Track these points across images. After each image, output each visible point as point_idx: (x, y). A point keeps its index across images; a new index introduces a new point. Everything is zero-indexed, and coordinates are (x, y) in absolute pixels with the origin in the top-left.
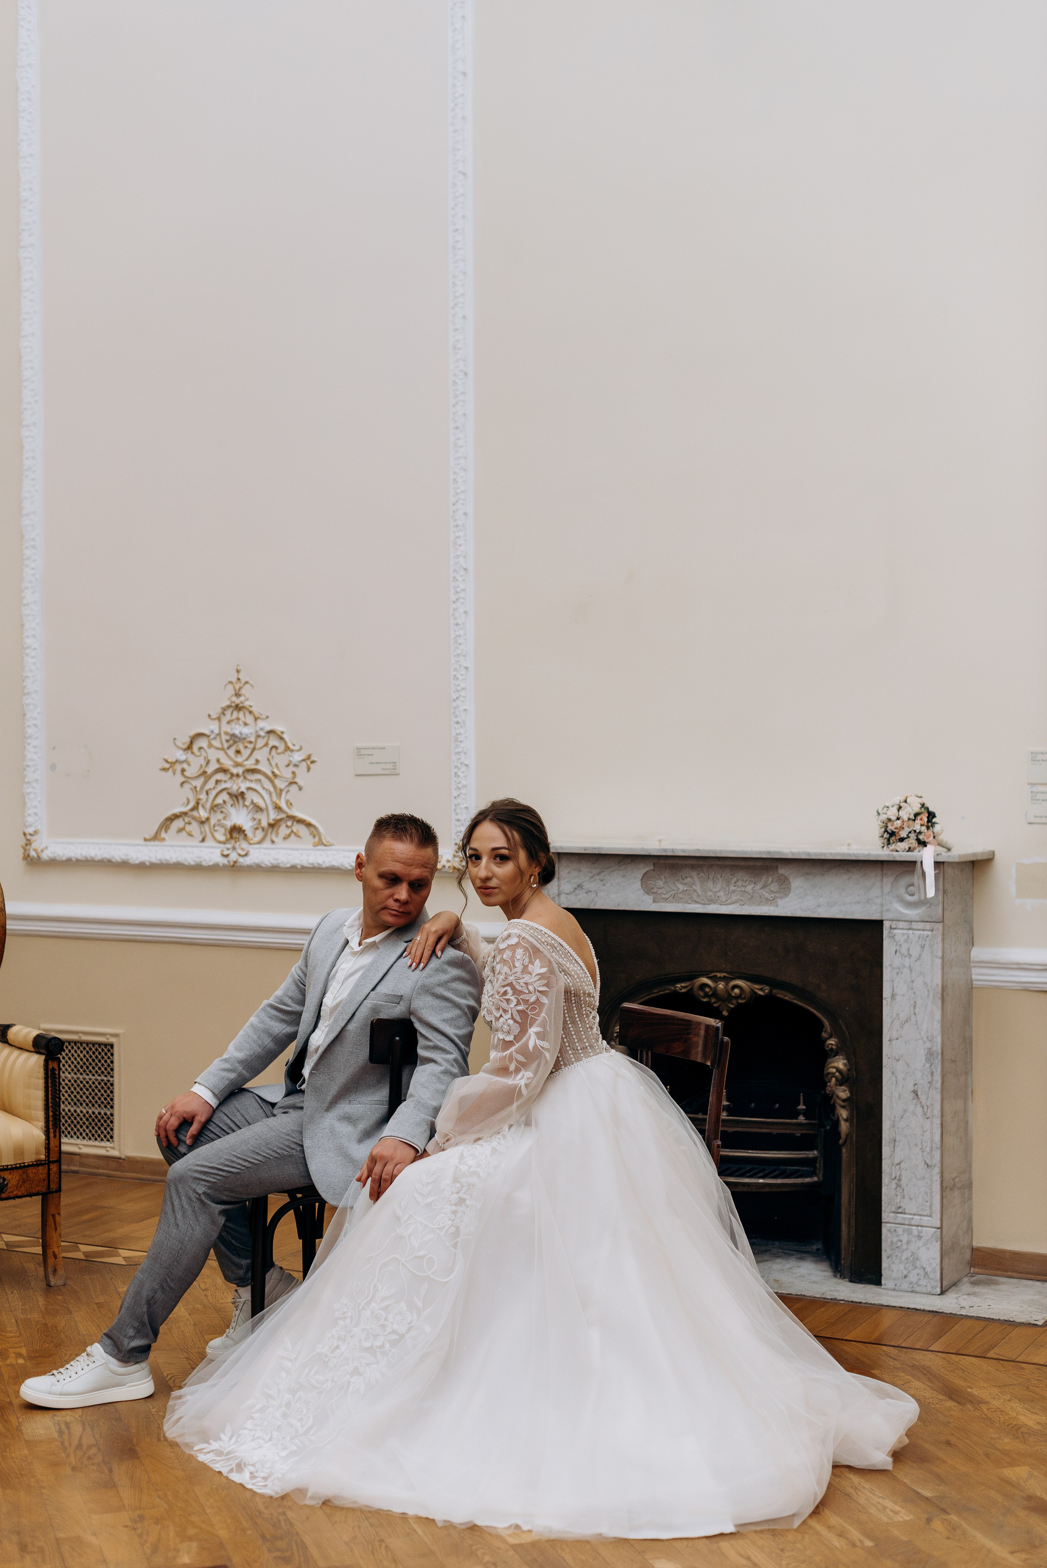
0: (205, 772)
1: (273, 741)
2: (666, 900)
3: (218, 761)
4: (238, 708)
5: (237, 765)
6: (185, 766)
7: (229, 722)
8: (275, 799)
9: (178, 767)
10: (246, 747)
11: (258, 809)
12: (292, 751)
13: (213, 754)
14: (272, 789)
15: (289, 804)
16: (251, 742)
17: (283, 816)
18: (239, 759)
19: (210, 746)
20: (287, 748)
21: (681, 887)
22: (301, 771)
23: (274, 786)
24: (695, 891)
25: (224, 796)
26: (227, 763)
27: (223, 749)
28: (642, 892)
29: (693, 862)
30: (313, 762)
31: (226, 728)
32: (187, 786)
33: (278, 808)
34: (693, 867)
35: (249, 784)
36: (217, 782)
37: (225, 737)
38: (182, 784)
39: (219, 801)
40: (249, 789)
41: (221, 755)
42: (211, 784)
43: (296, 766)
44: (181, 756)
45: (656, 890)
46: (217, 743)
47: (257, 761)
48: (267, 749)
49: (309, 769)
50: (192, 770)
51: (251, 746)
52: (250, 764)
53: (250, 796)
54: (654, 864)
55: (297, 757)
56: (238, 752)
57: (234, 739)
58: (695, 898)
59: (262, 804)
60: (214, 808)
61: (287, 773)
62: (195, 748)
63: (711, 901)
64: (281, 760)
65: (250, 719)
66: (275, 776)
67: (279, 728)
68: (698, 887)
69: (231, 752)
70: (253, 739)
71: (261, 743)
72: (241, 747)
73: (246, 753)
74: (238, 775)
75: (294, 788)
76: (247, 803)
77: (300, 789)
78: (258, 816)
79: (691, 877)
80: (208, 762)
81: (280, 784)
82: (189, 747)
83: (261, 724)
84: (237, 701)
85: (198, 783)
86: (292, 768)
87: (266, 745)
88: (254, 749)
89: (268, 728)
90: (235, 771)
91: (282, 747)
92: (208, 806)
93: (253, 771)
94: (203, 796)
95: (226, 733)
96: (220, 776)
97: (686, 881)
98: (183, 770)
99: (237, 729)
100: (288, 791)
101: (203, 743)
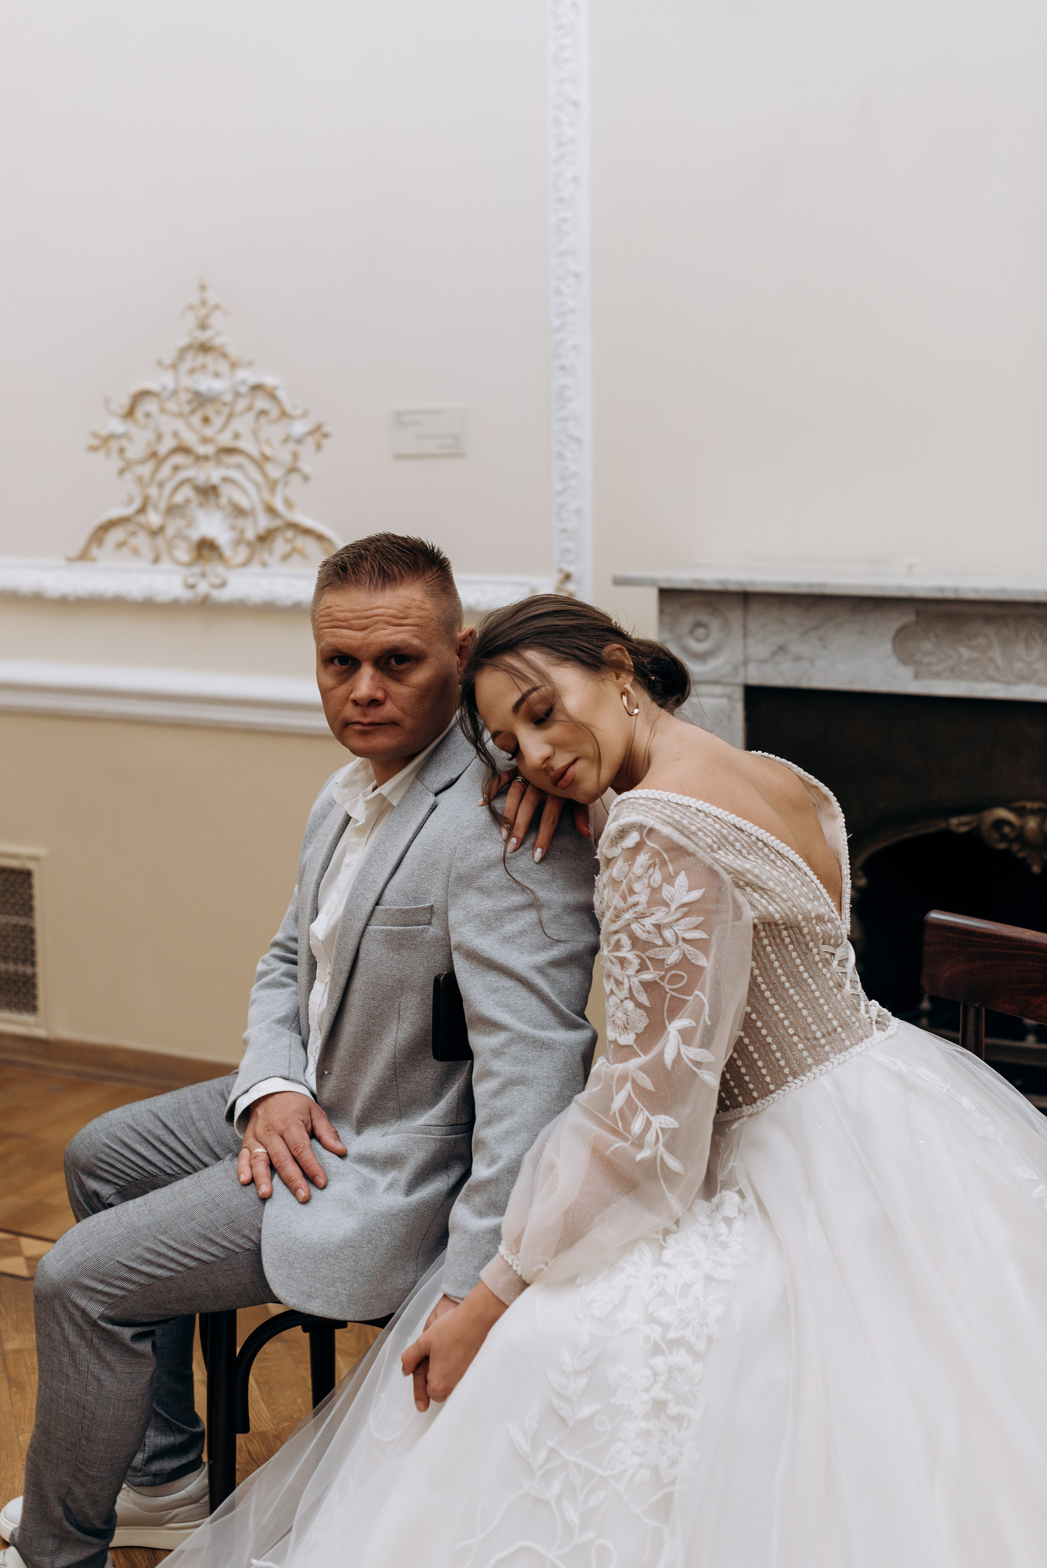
0: (154, 454)
1: (262, 403)
2: (937, 675)
3: (175, 434)
4: (204, 348)
5: (205, 440)
6: (124, 443)
7: (192, 371)
8: (266, 495)
9: (114, 445)
10: (218, 412)
11: (239, 512)
12: (291, 417)
13: (168, 424)
14: (259, 478)
15: (289, 504)
16: (225, 404)
17: (277, 523)
18: (209, 432)
19: (163, 410)
20: (284, 414)
21: (965, 653)
22: (307, 450)
23: (265, 475)
24: (992, 660)
25: (186, 492)
26: (190, 438)
27: (180, 415)
28: (894, 660)
29: (990, 610)
30: (326, 435)
31: (186, 381)
32: (129, 476)
33: (271, 511)
34: (988, 619)
35: (223, 472)
36: (176, 468)
37: (185, 397)
38: (122, 472)
39: (179, 498)
40: (226, 480)
41: (179, 425)
42: (165, 471)
43: (299, 441)
44: (117, 426)
45: (918, 657)
46: (172, 406)
47: (237, 436)
48: (251, 416)
49: (319, 447)
50: (135, 451)
51: (226, 410)
52: (225, 439)
53: (228, 492)
54: (918, 614)
55: (299, 428)
56: (206, 420)
57: (200, 400)
58: (991, 671)
59: (244, 502)
60: (172, 510)
61: (284, 455)
62: (139, 413)
63: (1022, 678)
64: (274, 432)
65: (223, 367)
66: (266, 458)
67: (269, 380)
68: (996, 654)
69: (196, 420)
70: (228, 398)
71: (242, 404)
72: (210, 411)
73: (218, 421)
74: (206, 458)
75: (295, 479)
76: (223, 501)
77: (306, 478)
78: (240, 522)
79: (986, 636)
80: (160, 437)
81: (275, 472)
82: (130, 413)
83: (242, 374)
84: (202, 336)
85: (145, 470)
86: (291, 446)
87: (250, 408)
88: (231, 416)
89: (253, 380)
90: (202, 450)
91: (275, 412)
92: (163, 505)
93: (231, 451)
94: (153, 491)
95: (187, 390)
96: (178, 459)
97: (974, 643)
98: (122, 450)
99: (205, 384)
100: (286, 484)
101: (150, 405)
